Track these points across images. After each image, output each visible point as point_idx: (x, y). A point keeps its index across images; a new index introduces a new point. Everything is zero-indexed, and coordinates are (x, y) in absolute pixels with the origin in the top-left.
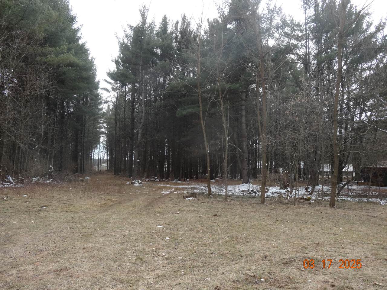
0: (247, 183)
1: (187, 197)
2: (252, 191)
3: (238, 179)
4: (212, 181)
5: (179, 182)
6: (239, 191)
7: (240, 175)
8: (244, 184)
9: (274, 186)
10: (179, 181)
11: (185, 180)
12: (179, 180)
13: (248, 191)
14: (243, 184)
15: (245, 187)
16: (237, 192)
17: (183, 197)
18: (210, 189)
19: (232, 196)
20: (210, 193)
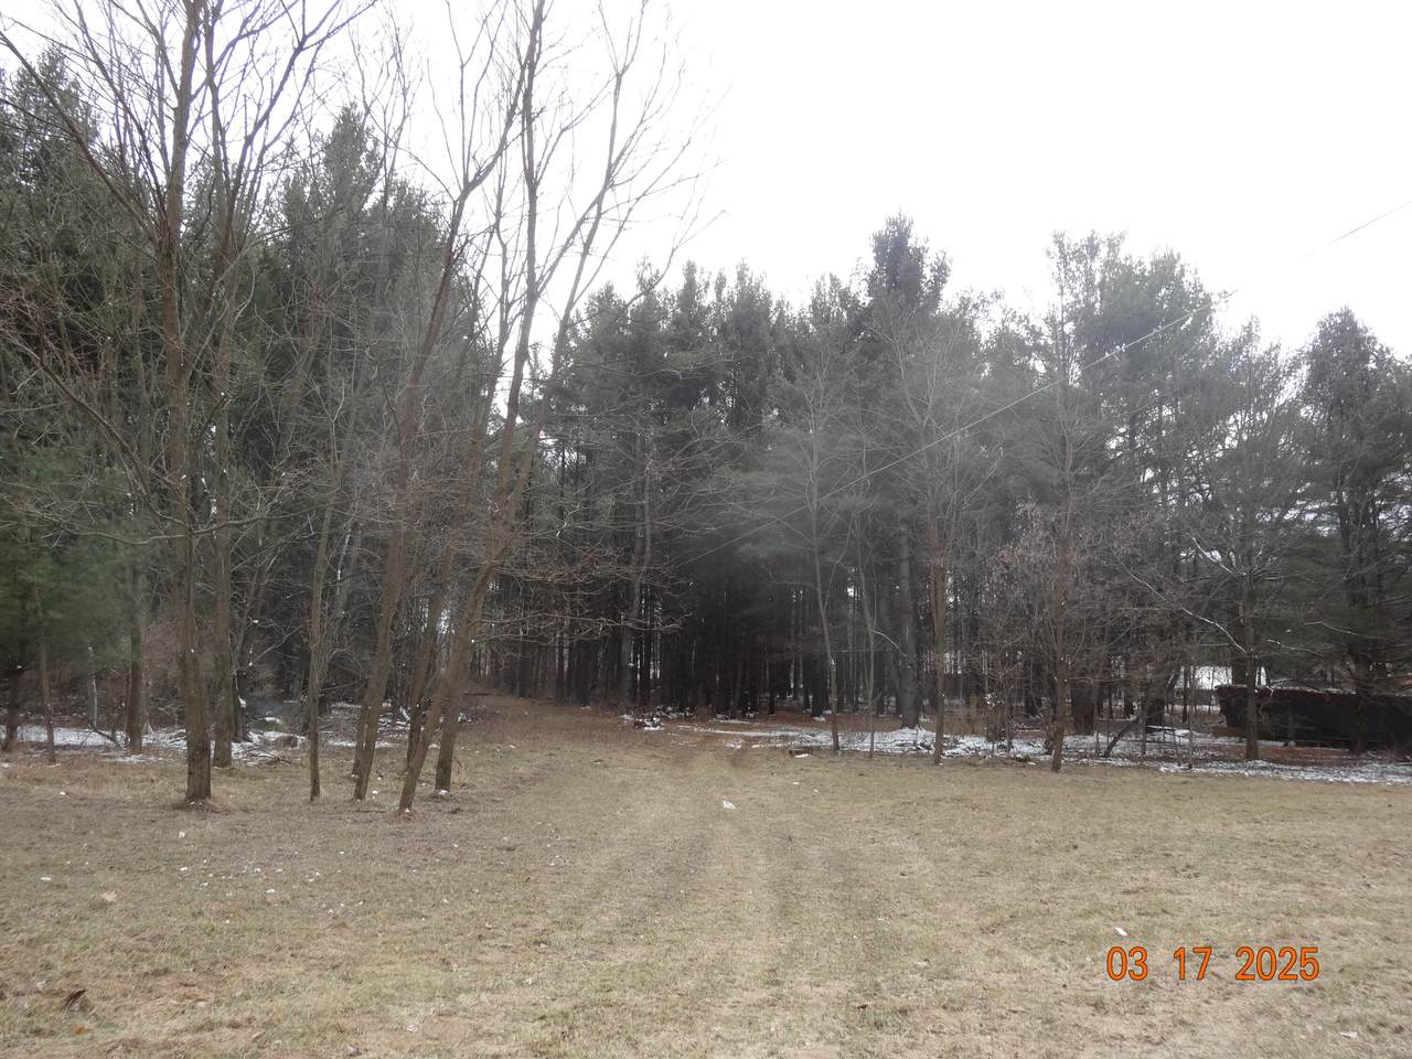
0: (912, 727)
1: (798, 753)
2: (922, 745)
3: (889, 713)
4: (817, 718)
5: (732, 721)
6: (893, 744)
7: (893, 699)
8: (906, 730)
9: (974, 733)
10: (731, 718)
11: (743, 717)
12: (733, 718)
13: (915, 744)
14: (904, 730)
15: (907, 735)
16: (888, 746)
17: (790, 752)
18: (836, 741)
19: (881, 753)
20: (836, 747)
